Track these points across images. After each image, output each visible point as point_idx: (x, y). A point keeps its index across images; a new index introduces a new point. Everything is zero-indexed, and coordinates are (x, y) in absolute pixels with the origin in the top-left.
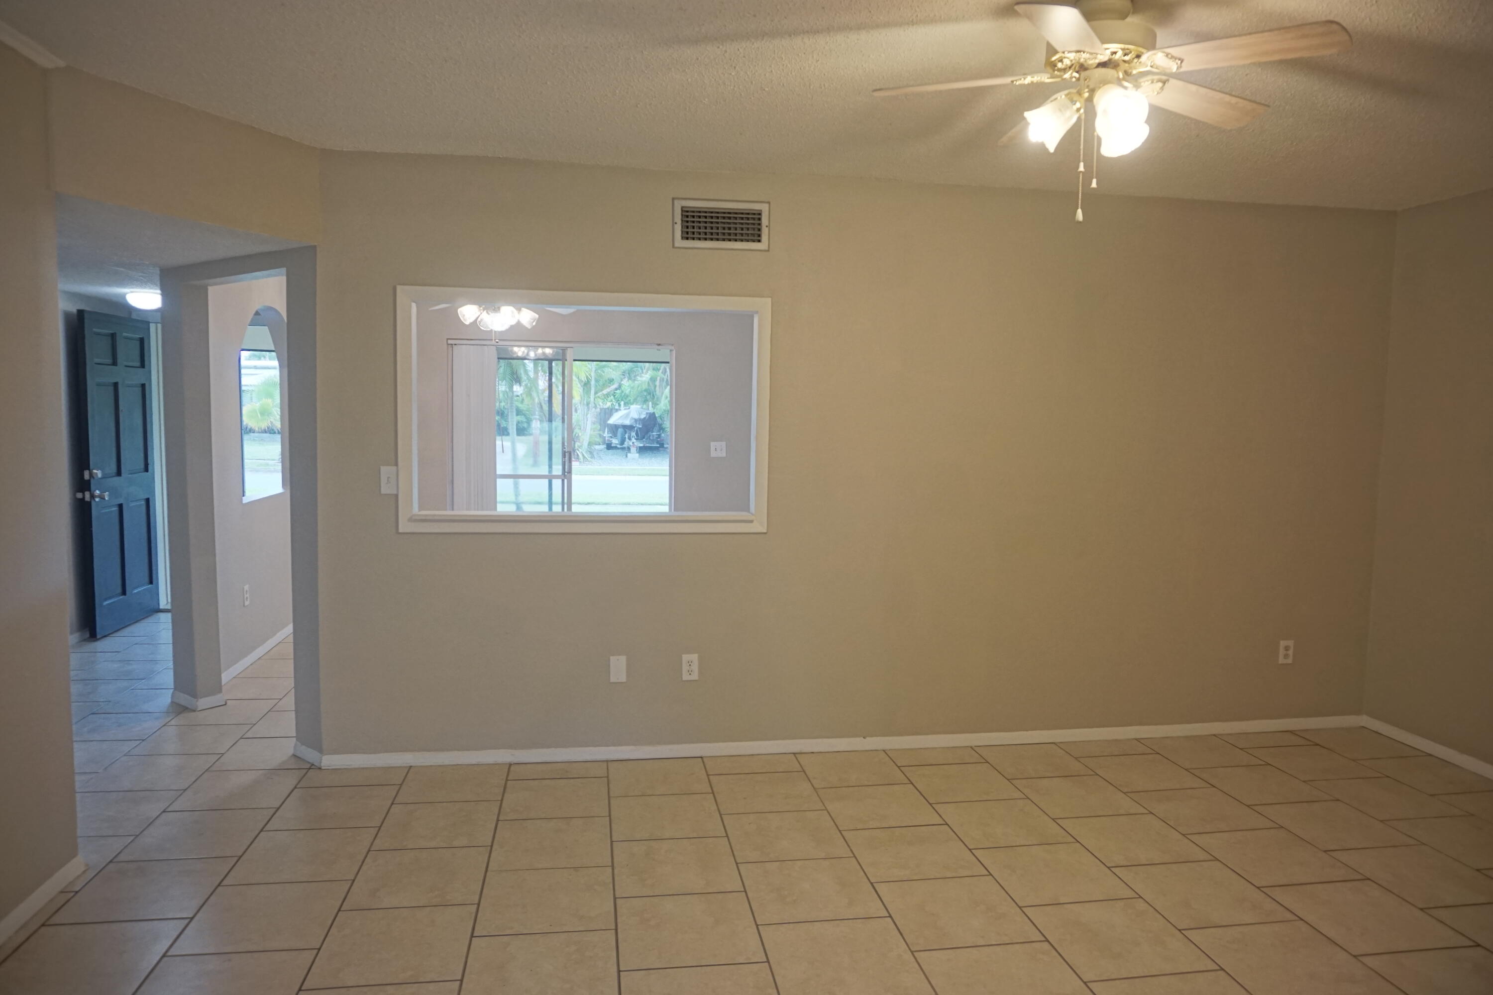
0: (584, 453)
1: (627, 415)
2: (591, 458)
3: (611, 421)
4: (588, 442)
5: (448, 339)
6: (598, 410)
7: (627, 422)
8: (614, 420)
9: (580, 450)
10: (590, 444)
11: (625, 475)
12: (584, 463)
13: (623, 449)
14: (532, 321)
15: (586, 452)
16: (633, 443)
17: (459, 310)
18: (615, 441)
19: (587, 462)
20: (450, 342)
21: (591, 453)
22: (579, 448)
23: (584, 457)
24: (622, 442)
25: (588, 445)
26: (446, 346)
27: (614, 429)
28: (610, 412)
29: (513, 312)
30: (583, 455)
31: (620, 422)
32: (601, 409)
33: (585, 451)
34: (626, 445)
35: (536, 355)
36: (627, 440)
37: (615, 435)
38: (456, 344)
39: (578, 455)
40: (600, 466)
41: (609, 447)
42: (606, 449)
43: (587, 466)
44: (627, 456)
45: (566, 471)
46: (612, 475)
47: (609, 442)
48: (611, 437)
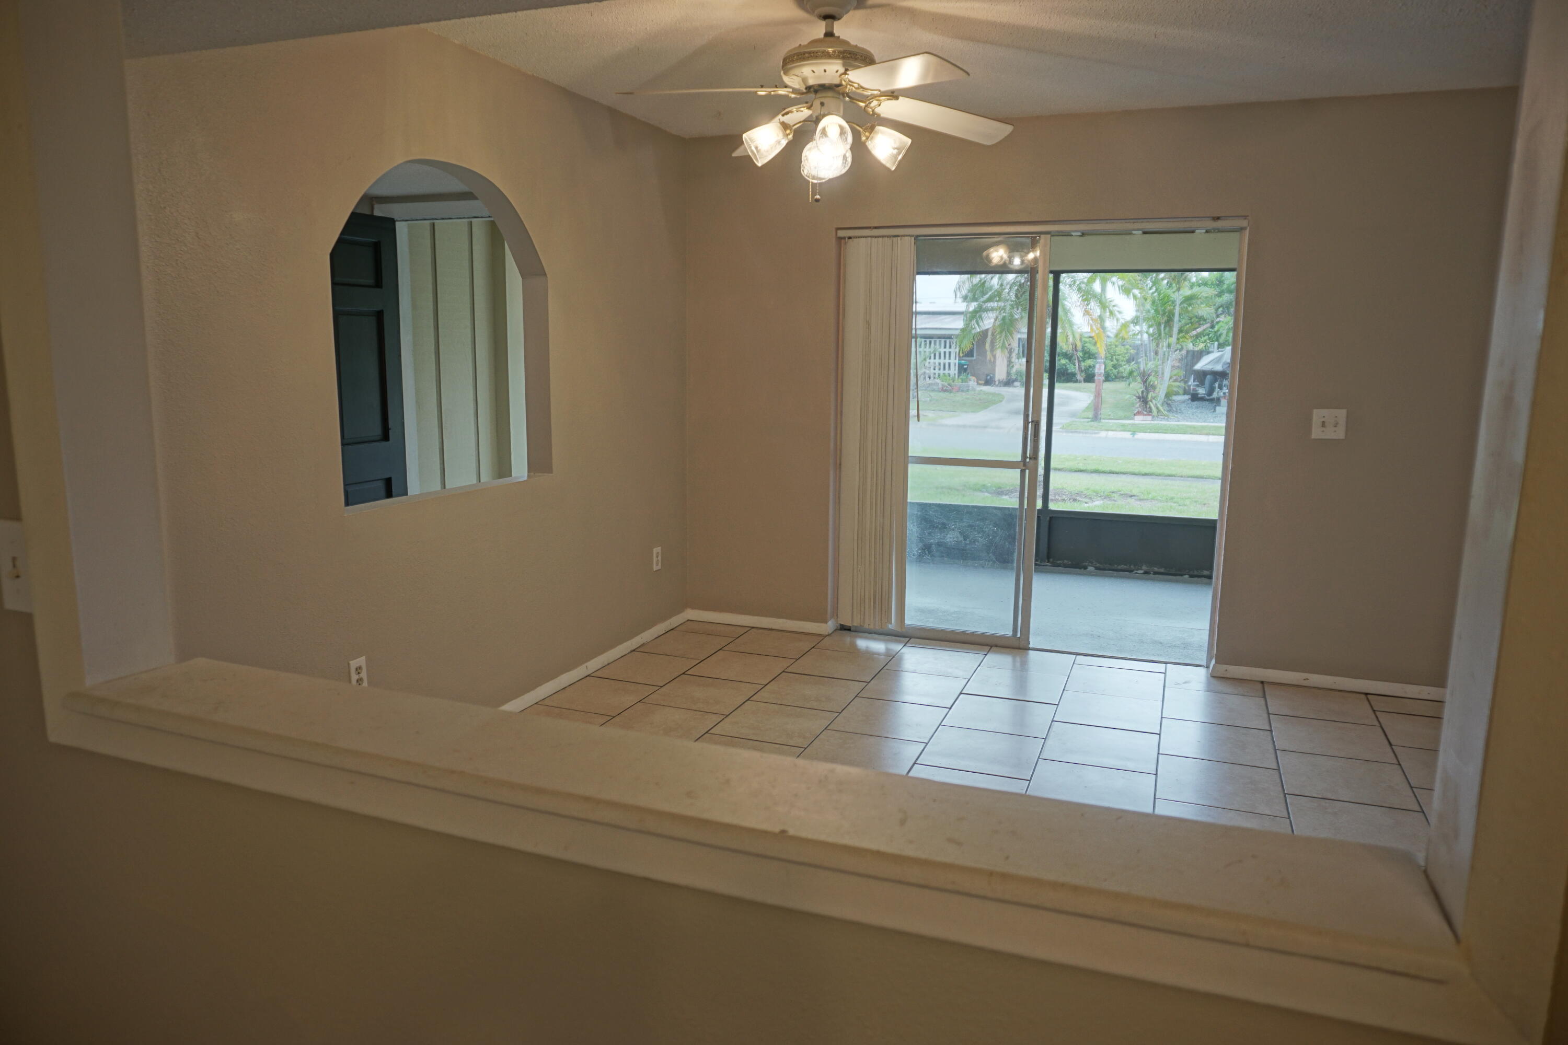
0: (1159, 406)
1: (1220, 358)
2: (1169, 411)
3: (1198, 366)
4: (1165, 392)
5: (838, 229)
6: (1184, 352)
7: (1219, 368)
8: (1203, 364)
9: (1153, 401)
10: (1168, 395)
11: (1208, 434)
12: (1157, 417)
13: (1212, 400)
14: (895, 151)
15: (1163, 404)
16: (1224, 393)
17: (744, 136)
18: (1201, 391)
19: (1161, 417)
20: (841, 233)
21: (1169, 405)
22: (1154, 399)
23: (1159, 411)
24: (1211, 392)
25: (1166, 395)
26: (834, 240)
27: (1201, 376)
28: (1199, 355)
29: (841, 128)
30: (1157, 408)
31: (1208, 368)
32: (1188, 352)
33: (1160, 403)
34: (1215, 395)
35: (1022, 262)
36: (1217, 389)
37: (1202, 383)
38: (850, 238)
39: (1150, 408)
40: (1178, 421)
41: (1195, 398)
42: (1190, 401)
43: (1161, 420)
44: (1215, 410)
45: (1028, 455)
46: (1191, 434)
47: (1194, 392)
48: (1198, 386)
